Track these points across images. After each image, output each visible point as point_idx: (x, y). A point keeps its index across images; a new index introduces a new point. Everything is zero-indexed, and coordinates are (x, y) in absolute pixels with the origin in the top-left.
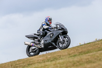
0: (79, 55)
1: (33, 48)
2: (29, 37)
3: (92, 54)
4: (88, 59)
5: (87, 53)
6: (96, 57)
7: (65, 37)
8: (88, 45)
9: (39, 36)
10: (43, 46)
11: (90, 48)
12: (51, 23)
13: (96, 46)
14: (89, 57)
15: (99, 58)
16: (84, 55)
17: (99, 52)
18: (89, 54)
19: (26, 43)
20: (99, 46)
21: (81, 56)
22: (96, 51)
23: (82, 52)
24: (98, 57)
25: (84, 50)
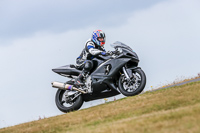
0: (105, 121)
1: (71, 93)
2: (60, 72)
3: (129, 119)
4: (122, 129)
5: (120, 118)
6: (137, 126)
7: (134, 72)
8: (121, 102)
9: (80, 69)
10: (90, 91)
11: (126, 108)
12: (103, 43)
13: (138, 103)
14: (125, 125)
15: (143, 128)
16: (114, 122)
17: (144, 116)
18: (124, 120)
19: (56, 84)
20: (143, 104)
21: (108, 123)
22: (137, 114)
23: (109, 116)
24: (142, 125)
25: (113, 112)
